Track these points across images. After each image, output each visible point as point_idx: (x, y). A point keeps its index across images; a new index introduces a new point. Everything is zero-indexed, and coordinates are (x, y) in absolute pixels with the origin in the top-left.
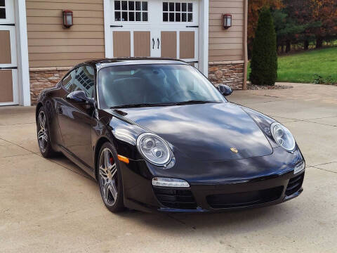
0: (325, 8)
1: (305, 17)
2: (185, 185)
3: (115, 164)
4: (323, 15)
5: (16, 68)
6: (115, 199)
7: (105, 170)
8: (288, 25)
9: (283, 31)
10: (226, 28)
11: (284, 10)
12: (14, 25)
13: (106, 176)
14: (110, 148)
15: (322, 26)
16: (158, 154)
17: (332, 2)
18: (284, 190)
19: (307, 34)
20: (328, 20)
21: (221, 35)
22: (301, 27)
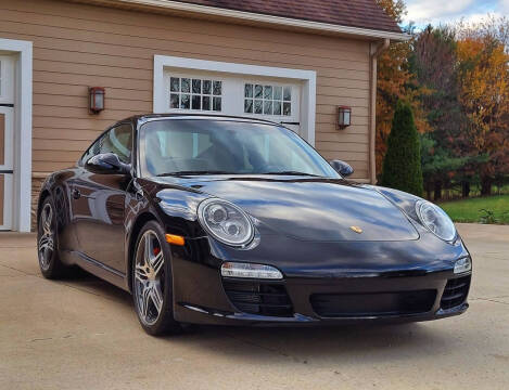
0: (495, 134)
1: (462, 146)
2: (277, 275)
3: (161, 253)
4: (491, 144)
5: (11, 172)
6: (159, 311)
7: (144, 268)
8: (437, 157)
9: (430, 167)
10: (342, 127)
11: (431, 135)
12: (12, 106)
13: (145, 278)
14: (155, 229)
15: (491, 161)
16: (232, 229)
17: (506, 126)
18: (439, 299)
19: (467, 173)
20: (498, 153)
21: (335, 137)
22: (458, 162)
